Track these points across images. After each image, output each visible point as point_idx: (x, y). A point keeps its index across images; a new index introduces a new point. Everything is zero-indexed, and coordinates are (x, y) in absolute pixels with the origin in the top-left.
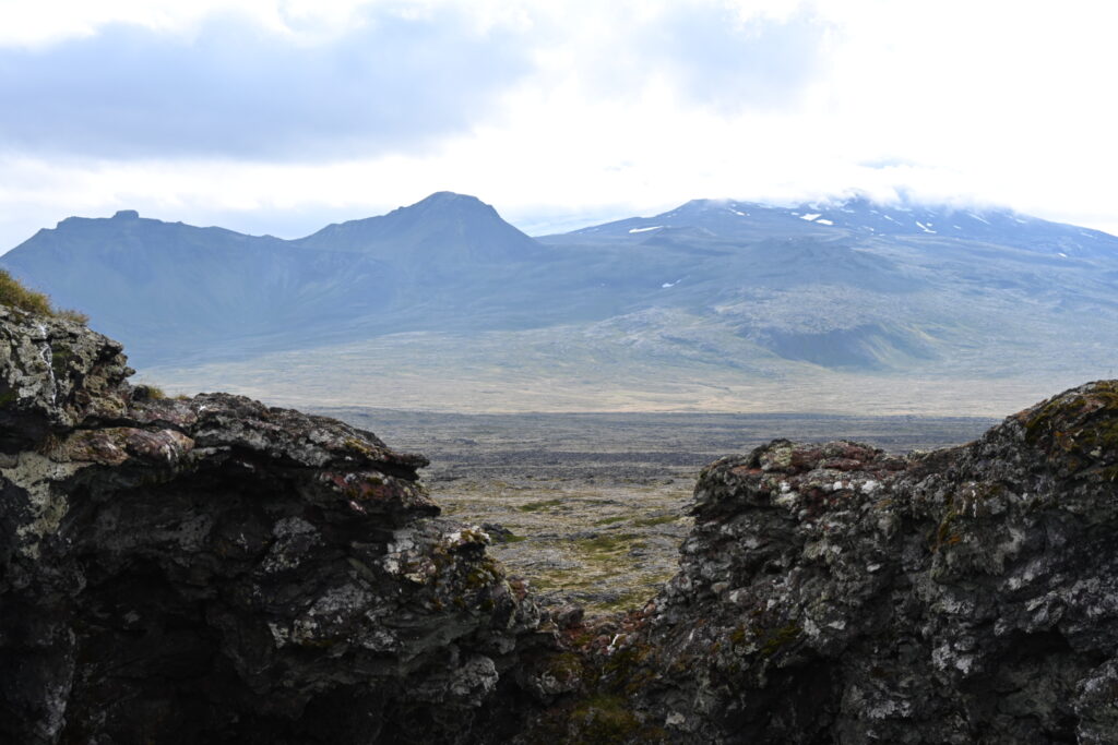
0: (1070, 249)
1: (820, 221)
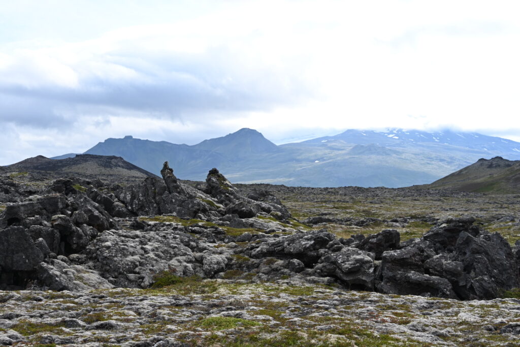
0: (489, 147)
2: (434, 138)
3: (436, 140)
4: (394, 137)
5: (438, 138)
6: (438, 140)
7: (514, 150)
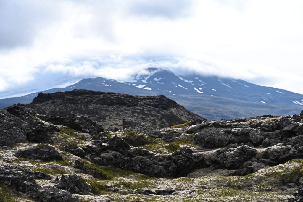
2: (195, 89)
3: (199, 92)
4: (145, 88)
5: (200, 89)
6: (200, 91)
7: (295, 102)
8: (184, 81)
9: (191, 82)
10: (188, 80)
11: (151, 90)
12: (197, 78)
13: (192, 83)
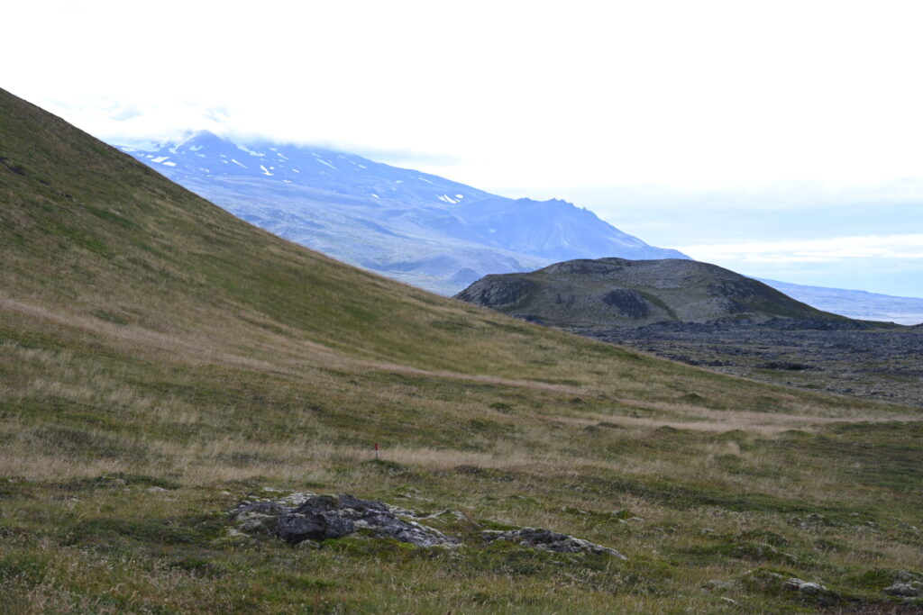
0: (383, 191)
1: (165, 164)
2: (262, 167)
3: (268, 174)
5: (272, 168)
8: (248, 153)
9: (261, 155)
10: (256, 151)
11: (174, 167)
12: (274, 149)
13: (263, 158)
